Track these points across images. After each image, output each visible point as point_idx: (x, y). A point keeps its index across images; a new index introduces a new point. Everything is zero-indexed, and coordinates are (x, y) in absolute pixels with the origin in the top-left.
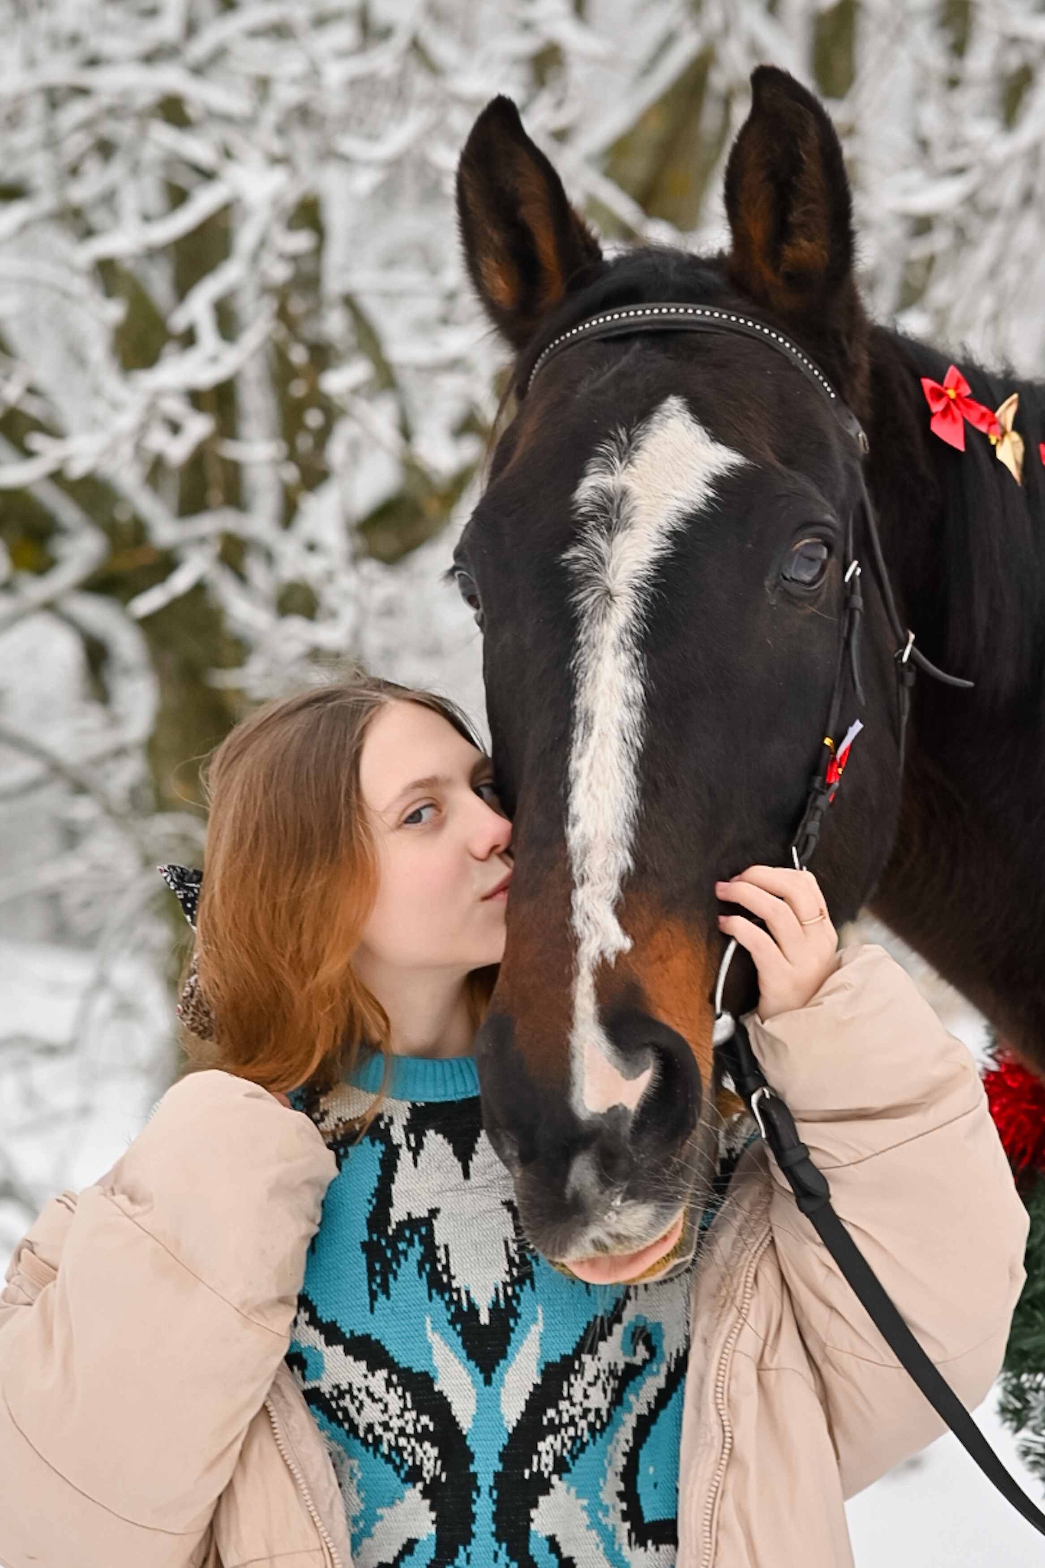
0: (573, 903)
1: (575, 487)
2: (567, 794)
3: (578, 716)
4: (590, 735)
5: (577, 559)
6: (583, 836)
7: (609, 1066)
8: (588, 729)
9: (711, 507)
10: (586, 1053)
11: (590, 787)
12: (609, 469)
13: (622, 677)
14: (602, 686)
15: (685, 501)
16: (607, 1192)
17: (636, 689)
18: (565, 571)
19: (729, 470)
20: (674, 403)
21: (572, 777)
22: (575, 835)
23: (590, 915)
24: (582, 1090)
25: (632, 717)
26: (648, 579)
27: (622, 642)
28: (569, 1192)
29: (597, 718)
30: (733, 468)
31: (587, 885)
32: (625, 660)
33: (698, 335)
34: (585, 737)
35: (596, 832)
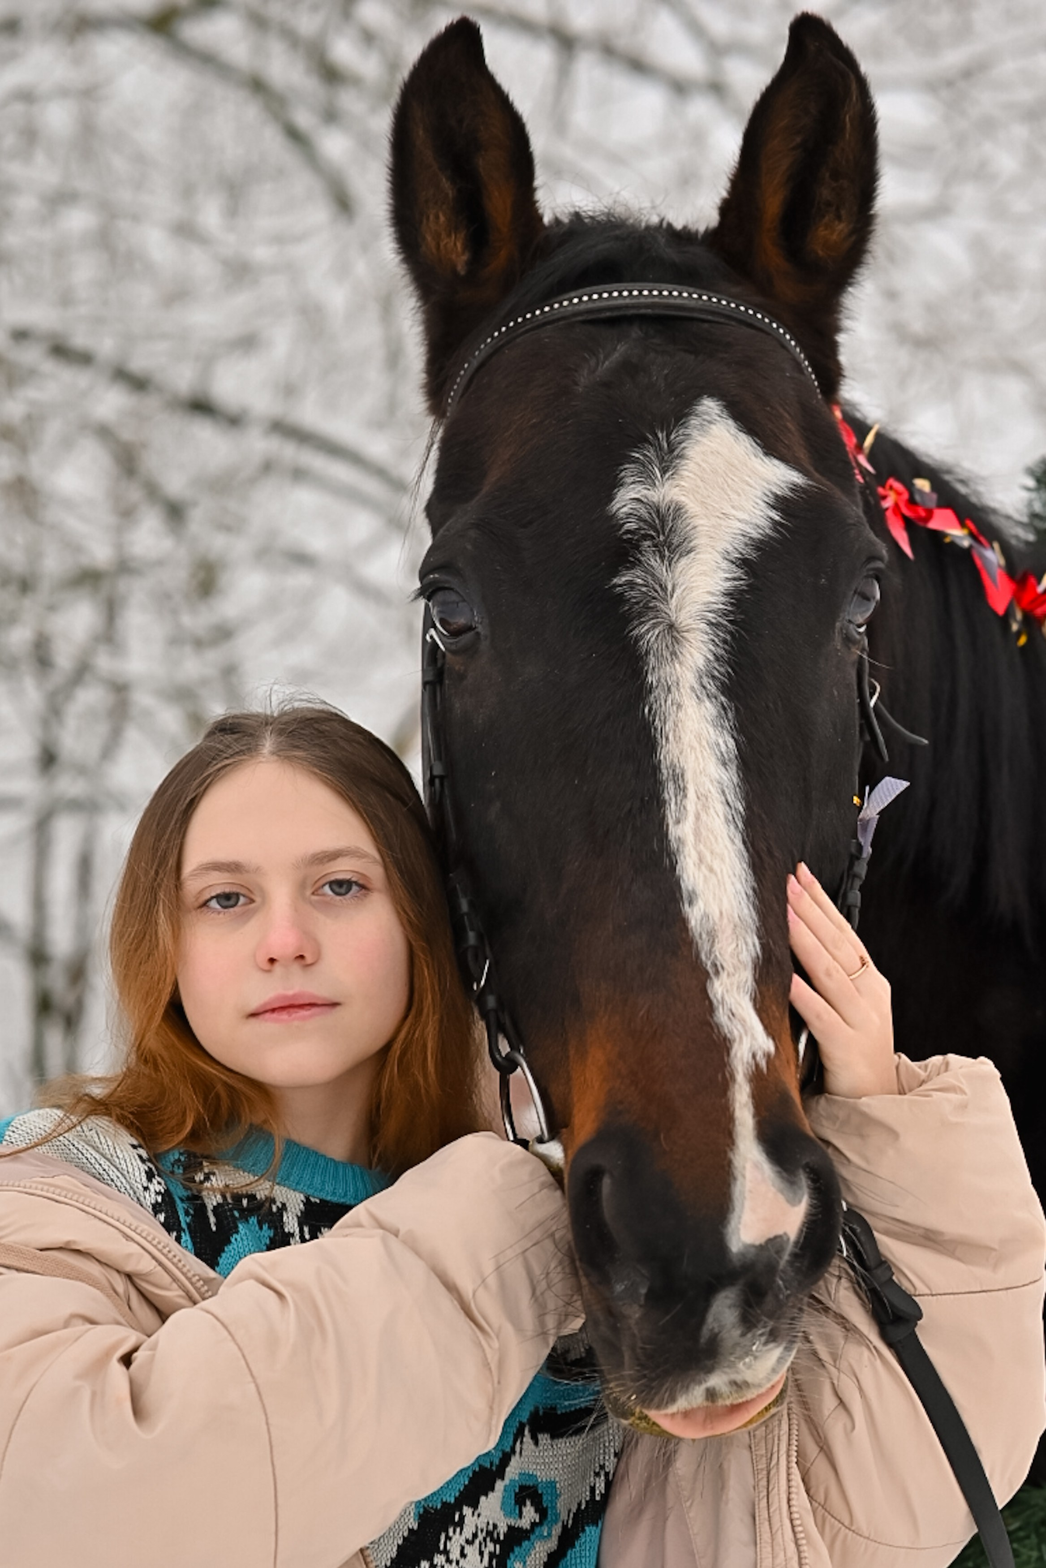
0: (711, 996)
1: (610, 498)
2: (673, 868)
3: (664, 771)
4: (685, 796)
5: (631, 585)
6: (706, 916)
7: (773, 1189)
8: (681, 790)
9: (778, 532)
10: (748, 1174)
11: (701, 860)
12: (649, 480)
13: (711, 730)
14: (688, 738)
15: (747, 523)
16: (749, 1335)
17: (727, 743)
18: (621, 599)
19: (792, 490)
20: (710, 406)
21: (674, 845)
22: (694, 915)
23: (734, 1011)
24: (740, 1217)
25: (729, 777)
26: (725, 614)
27: (704, 687)
28: (705, 1333)
29: (689, 776)
30: (795, 488)
31: (724, 975)
32: (710, 709)
33: (706, 325)
34: (679, 798)
35: (721, 913)
